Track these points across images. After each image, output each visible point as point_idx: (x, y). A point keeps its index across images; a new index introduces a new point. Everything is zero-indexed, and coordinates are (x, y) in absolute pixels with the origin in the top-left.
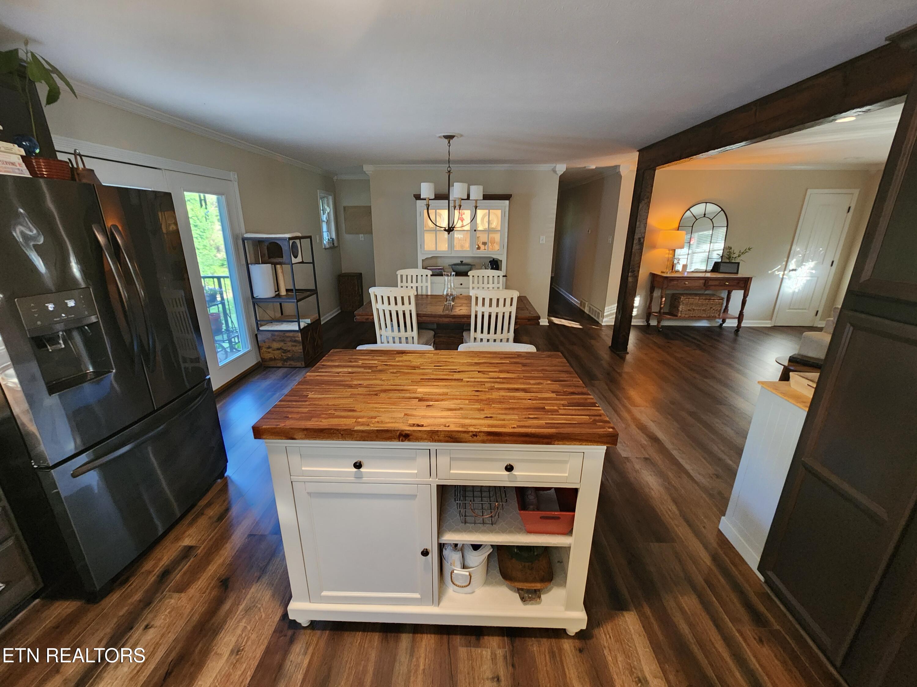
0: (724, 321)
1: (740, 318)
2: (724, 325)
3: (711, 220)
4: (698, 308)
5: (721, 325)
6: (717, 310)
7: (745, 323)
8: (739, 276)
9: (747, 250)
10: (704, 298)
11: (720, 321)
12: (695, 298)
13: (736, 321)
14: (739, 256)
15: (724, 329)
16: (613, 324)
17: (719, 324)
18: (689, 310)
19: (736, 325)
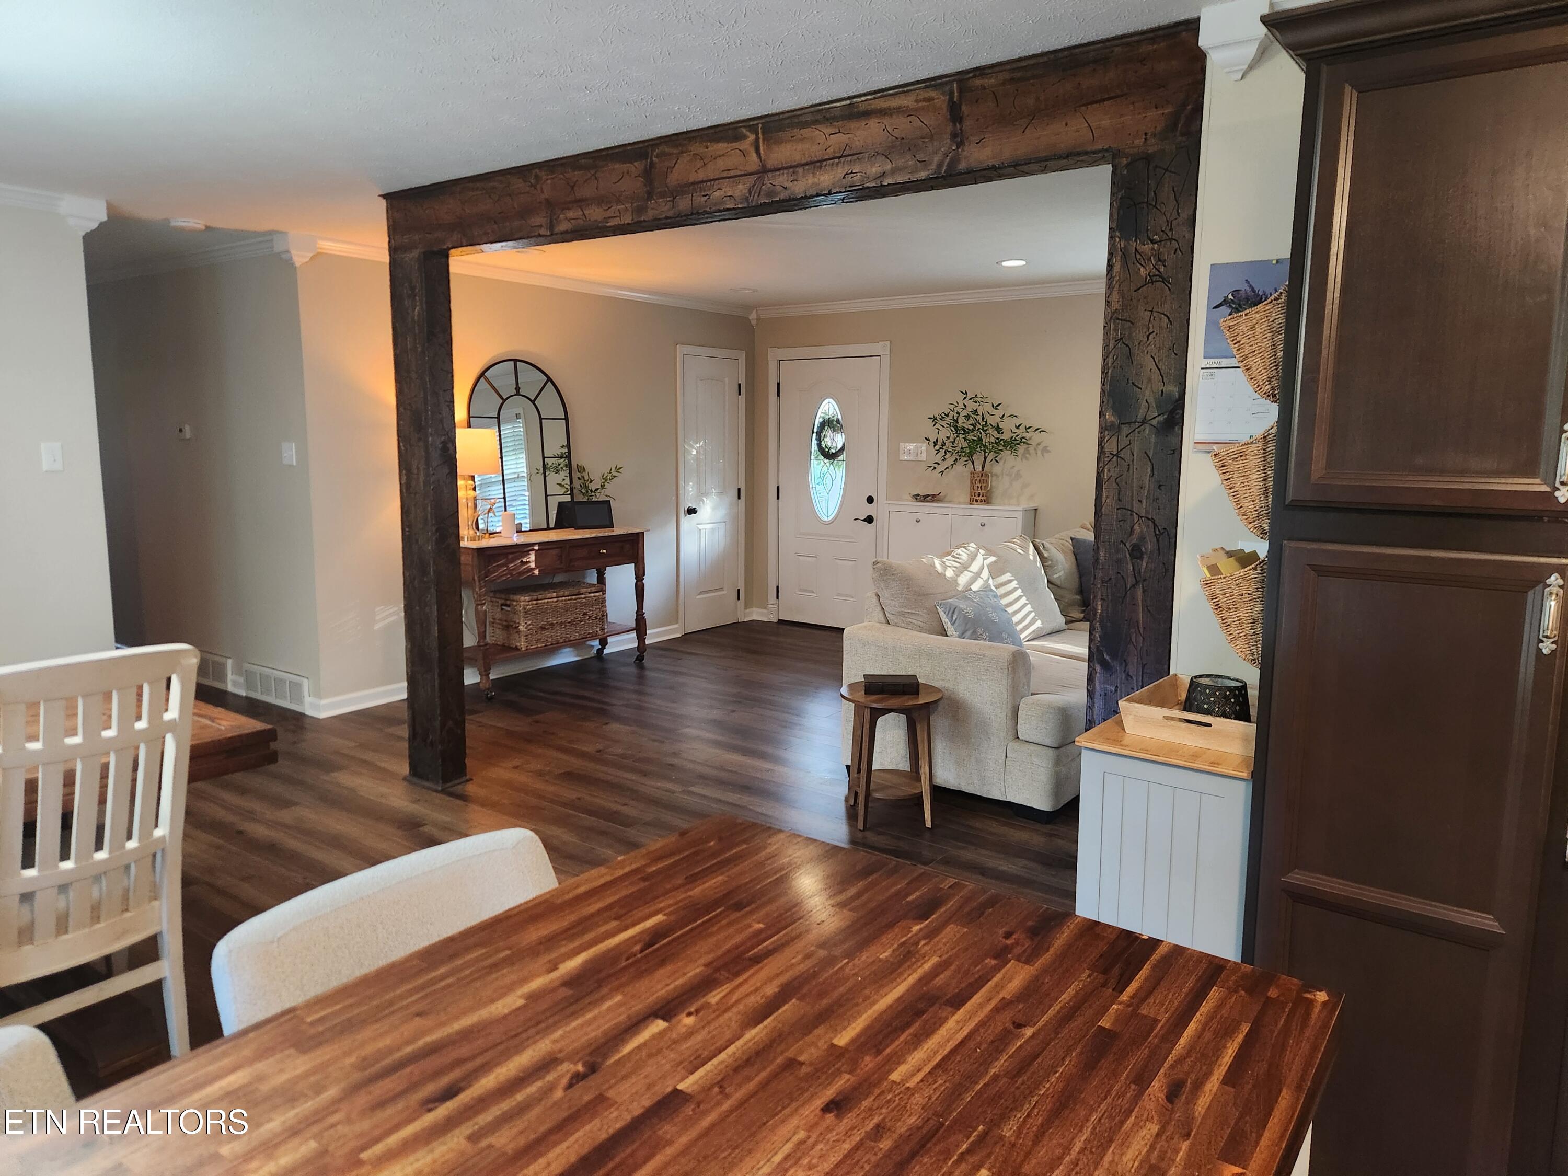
0: (604, 643)
1: (640, 627)
2: (606, 651)
3: (533, 402)
4: (560, 620)
5: (600, 651)
6: (596, 618)
7: (653, 636)
8: (617, 531)
9: (615, 473)
10: (566, 593)
11: (596, 643)
12: (549, 595)
13: (634, 635)
14: (603, 486)
15: (606, 657)
16: (405, 696)
17: (594, 651)
18: (543, 628)
19: (636, 645)
